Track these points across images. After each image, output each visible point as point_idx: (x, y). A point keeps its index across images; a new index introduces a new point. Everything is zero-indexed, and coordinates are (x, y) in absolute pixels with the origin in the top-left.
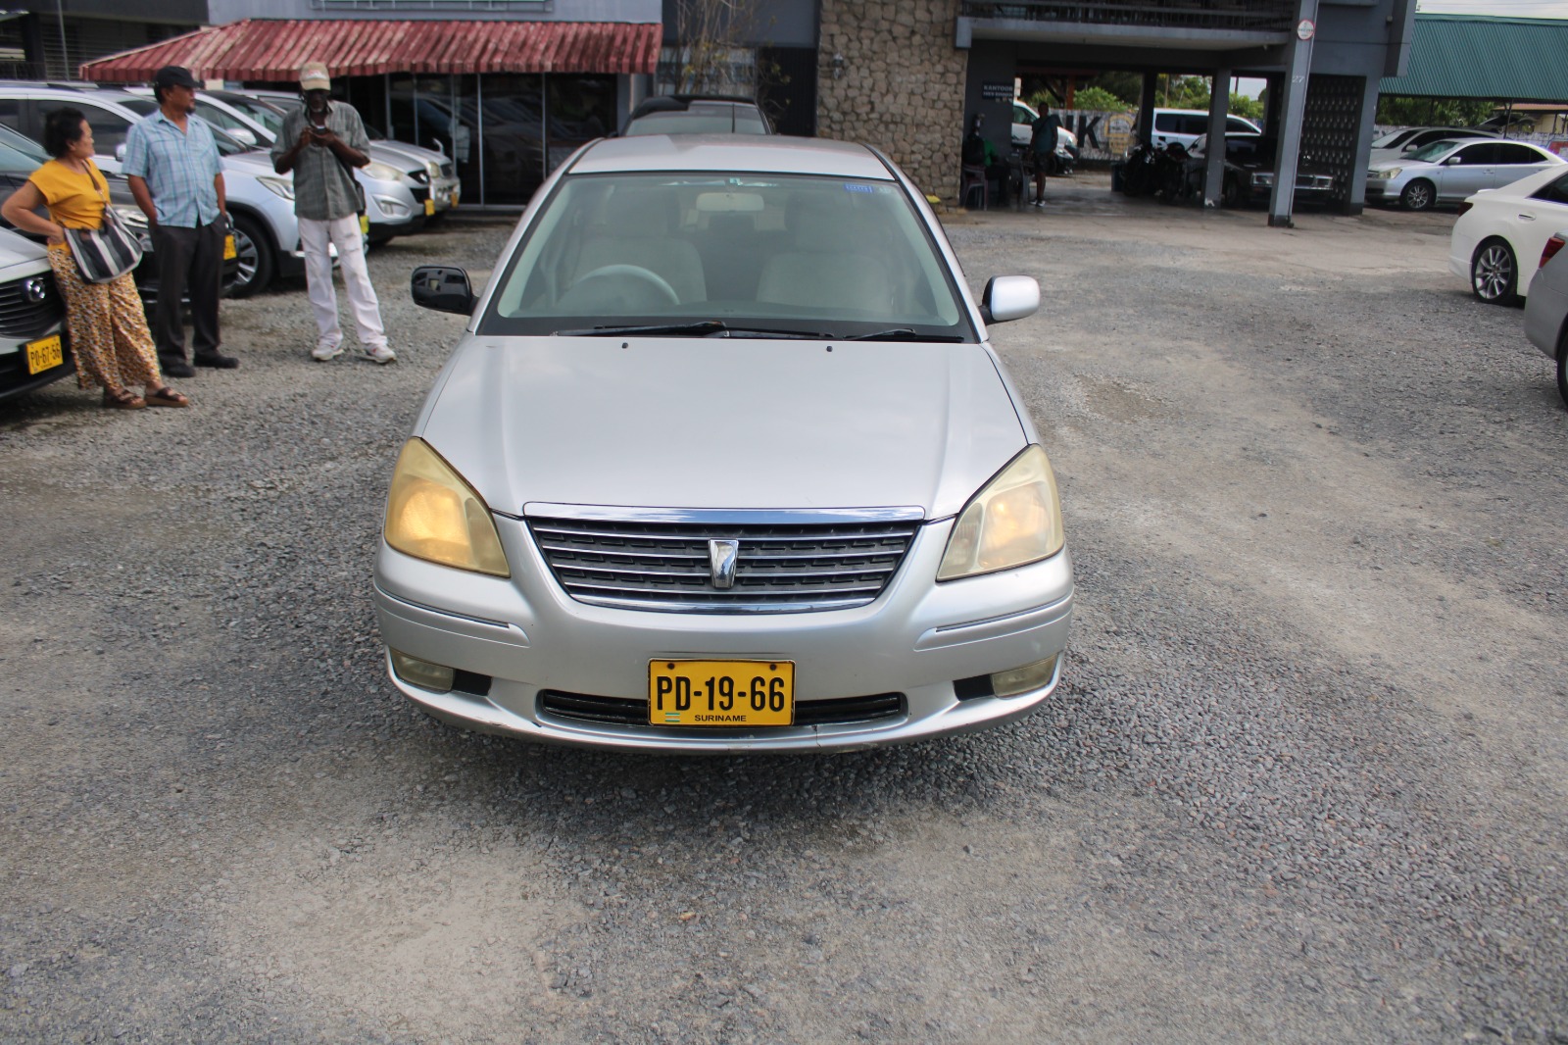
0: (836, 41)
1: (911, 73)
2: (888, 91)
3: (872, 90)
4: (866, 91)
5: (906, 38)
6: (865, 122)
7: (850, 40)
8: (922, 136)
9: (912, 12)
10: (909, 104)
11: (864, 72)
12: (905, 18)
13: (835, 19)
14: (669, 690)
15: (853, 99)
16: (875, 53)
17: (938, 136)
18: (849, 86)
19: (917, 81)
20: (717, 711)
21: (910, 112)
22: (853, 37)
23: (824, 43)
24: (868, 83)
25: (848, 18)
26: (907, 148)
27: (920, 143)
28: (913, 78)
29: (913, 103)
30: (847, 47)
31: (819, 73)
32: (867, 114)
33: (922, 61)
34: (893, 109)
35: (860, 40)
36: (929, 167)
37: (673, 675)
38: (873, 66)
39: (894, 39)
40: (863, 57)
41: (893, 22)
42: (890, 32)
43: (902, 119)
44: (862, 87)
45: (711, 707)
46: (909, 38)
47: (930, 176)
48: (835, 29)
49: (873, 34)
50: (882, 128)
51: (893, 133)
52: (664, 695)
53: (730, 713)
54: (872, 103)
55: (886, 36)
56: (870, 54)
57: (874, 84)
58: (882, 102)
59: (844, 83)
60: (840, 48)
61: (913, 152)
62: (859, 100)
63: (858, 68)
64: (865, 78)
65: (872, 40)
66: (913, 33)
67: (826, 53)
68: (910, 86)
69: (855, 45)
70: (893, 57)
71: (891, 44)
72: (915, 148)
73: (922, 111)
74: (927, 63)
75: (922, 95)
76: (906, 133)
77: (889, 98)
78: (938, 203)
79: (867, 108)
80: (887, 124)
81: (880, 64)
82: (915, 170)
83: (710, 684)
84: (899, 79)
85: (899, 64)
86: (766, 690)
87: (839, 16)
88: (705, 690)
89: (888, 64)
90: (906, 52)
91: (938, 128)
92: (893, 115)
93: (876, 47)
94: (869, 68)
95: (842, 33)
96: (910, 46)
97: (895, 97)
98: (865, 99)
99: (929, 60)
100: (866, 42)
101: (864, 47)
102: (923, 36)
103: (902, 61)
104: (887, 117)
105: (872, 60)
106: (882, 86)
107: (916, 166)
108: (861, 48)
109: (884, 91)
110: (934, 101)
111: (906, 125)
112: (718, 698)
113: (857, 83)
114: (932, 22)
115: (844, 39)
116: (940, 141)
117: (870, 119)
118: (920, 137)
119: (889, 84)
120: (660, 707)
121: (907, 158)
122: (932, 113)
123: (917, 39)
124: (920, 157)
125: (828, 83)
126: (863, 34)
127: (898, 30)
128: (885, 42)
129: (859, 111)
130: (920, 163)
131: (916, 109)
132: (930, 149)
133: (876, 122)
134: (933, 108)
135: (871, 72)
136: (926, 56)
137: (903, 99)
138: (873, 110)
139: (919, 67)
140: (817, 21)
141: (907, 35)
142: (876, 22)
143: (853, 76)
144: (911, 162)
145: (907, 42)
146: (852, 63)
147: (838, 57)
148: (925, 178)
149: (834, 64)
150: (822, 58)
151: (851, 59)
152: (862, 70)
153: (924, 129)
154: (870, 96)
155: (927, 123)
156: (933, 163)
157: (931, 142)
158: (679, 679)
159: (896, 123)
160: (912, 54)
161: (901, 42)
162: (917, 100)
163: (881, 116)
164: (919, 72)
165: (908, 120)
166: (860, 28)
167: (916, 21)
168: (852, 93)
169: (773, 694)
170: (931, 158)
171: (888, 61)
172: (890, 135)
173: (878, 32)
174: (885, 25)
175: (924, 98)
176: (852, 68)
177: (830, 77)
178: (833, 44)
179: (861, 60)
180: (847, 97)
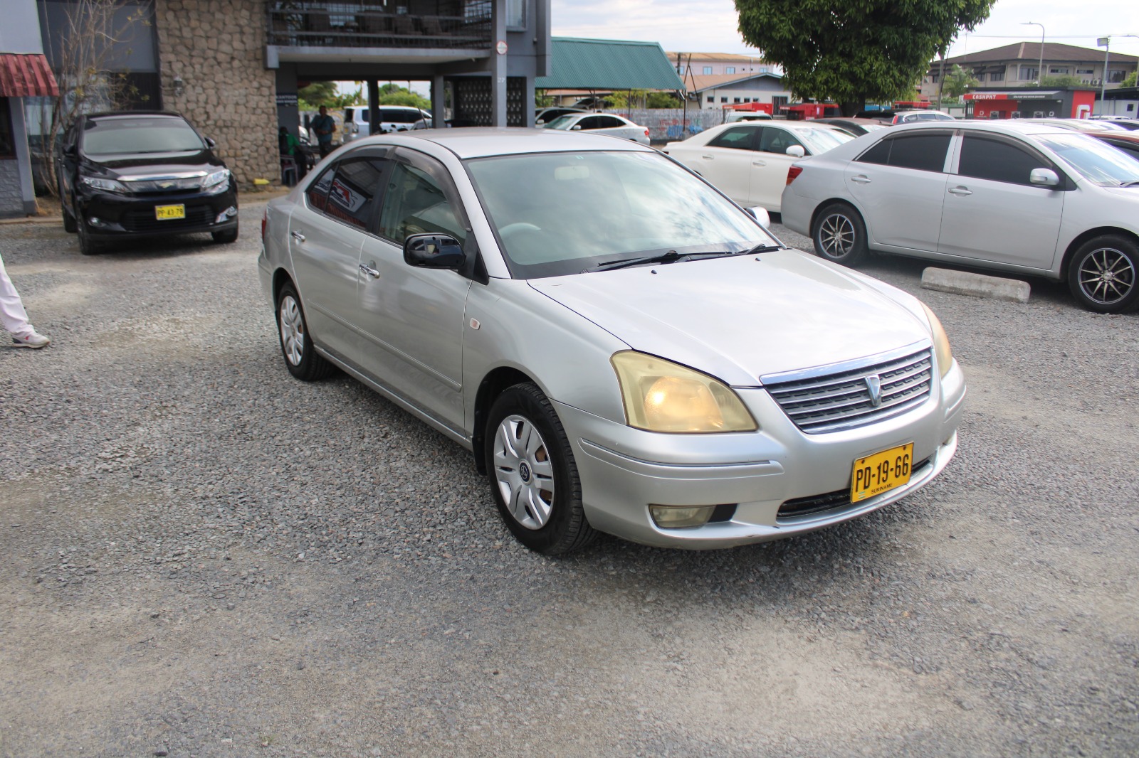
0: (174, 67)
1: (235, 89)
2: (219, 104)
3: (206, 103)
4: (202, 104)
5: (228, 63)
6: (204, 127)
7: (185, 66)
8: (248, 135)
9: (230, 43)
10: (236, 112)
11: (199, 90)
12: (225, 48)
13: (171, 49)
15: (193, 111)
16: (205, 74)
17: (260, 135)
18: (188, 101)
19: (240, 95)
21: (237, 118)
22: (187, 63)
23: (164, 68)
24: (202, 98)
25: (180, 48)
26: (239, 146)
27: (248, 140)
28: (237, 92)
29: (239, 111)
30: (183, 71)
31: (163, 92)
32: (205, 121)
33: (242, 79)
34: (224, 117)
35: (192, 65)
36: (256, 158)
38: (205, 85)
39: (219, 64)
40: (197, 78)
41: (216, 51)
42: (215, 58)
43: (232, 123)
44: (198, 101)
46: (230, 63)
47: (258, 165)
48: (172, 57)
49: (202, 60)
50: (217, 131)
51: (226, 134)
54: (207, 113)
55: (212, 61)
56: (201, 75)
57: (207, 99)
58: (215, 111)
59: (183, 99)
60: (178, 72)
61: (243, 148)
62: (197, 111)
63: (194, 87)
64: (200, 94)
65: (202, 65)
66: (233, 58)
67: (167, 76)
68: (235, 98)
69: (189, 69)
70: (219, 77)
71: (217, 67)
72: (244, 144)
73: (246, 117)
74: (246, 81)
75: (244, 105)
76: (236, 134)
77: (220, 109)
78: (268, 184)
79: (204, 117)
80: (220, 128)
81: (211, 83)
82: (246, 161)
84: (226, 94)
85: (225, 83)
87: (174, 47)
89: (216, 83)
90: (229, 73)
91: (259, 128)
92: (224, 121)
93: (205, 70)
94: (202, 86)
95: (178, 61)
96: (232, 69)
97: (225, 107)
98: (202, 110)
99: (247, 79)
100: (198, 67)
101: (197, 70)
102: (240, 61)
103: (227, 80)
104: (220, 123)
105: (203, 80)
106: (214, 99)
107: (246, 158)
108: (194, 71)
109: (215, 103)
110: (254, 109)
111: (235, 128)
113: (194, 98)
114: (246, 50)
115: (180, 65)
116: (262, 138)
117: (207, 125)
118: (247, 136)
119: (219, 98)
121: (239, 153)
122: (253, 118)
123: (236, 63)
124: (248, 151)
125: (171, 99)
126: (194, 61)
127: (221, 57)
128: (212, 66)
129: (198, 120)
130: (249, 155)
131: (241, 115)
132: (255, 145)
133: (212, 127)
134: (254, 114)
135: (204, 89)
136: (244, 75)
137: (231, 108)
138: (208, 118)
139: (240, 85)
140: (156, 52)
141: (229, 60)
142: (204, 51)
143: (190, 93)
144: (243, 156)
145: (229, 66)
146: (188, 83)
147: (178, 79)
148: (255, 167)
149: (176, 84)
150: (164, 80)
151: (187, 80)
152: (197, 88)
153: (249, 130)
154: (205, 108)
155: (251, 126)
156: (259, 155)
157: (256, 140)
159: (227, 127)
160: (234, 75)
161: (225, 65)
162: (242, 109)
163: (216, 122)
164: (240, 88)
165: (236, 124)
166: (192, 56)
167: (234, 50)
168: (191, 106)
170: (257, 151)
171: (216, 80)
172: (224, 136)
173: (206, 59)
174: (210, 53)
175: (246, 107)
176: (189, 87)
177: (173, 95)
178: (171, 69)
179: (195, 81)
180: (187, 110)
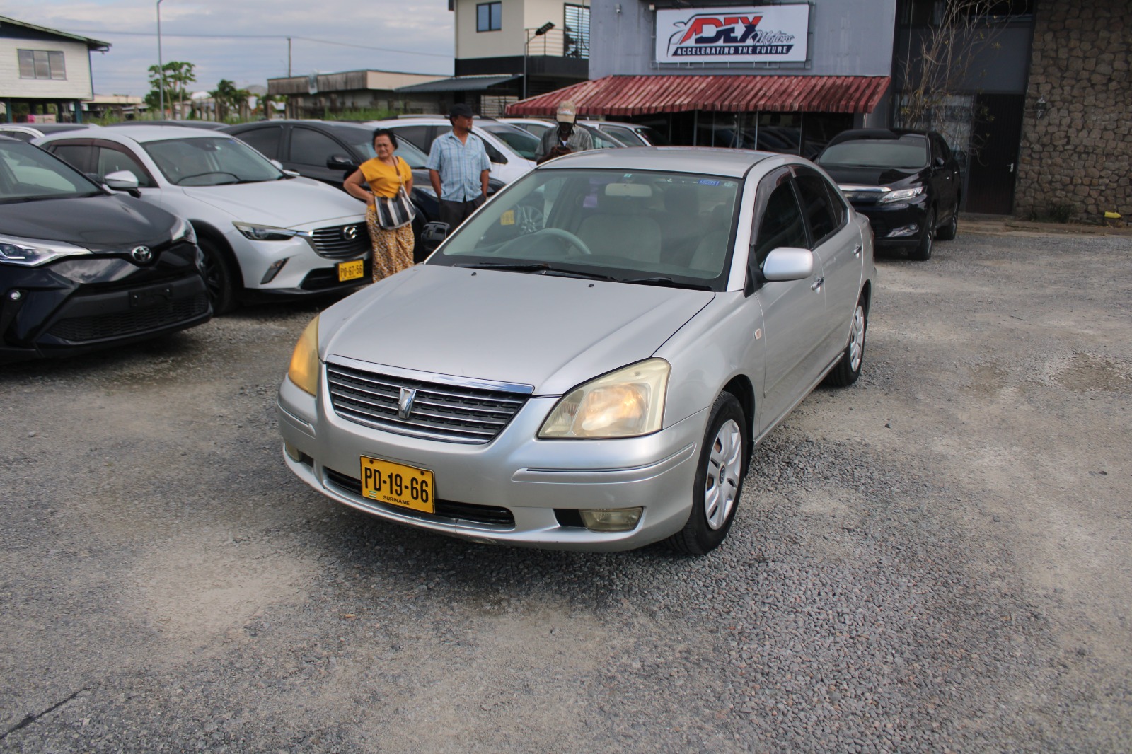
0: (1041, 89)
1: (1105, 113)
2: (1083, 128)
3: (1069, 127)
4: (1064, 128)
5: (1104, 84)
6: (1061, 152)
7: (1053, 88)
8: (1110, 164)
9: (1111, 63)
10: (1101, 138)
11: (1064, 113)
12: (1104, 68)
13: (1042, 71)
14: (370, 477)
15: (1052, 134)
16: (1074, 97)
17: (1125, 164)
18: (1049, 124)
19: (1110, 120)
20: (394, 496)
21: (1101, 144)
22: (1055, 85)
23: (1031, 90)
24: (1066, 121)
25: (1053, 70)
26: (1097, 174)
27: (1109, 169)
28: (1107, 116)
29: (1105, 137)
30: (1050, 93)
31: (1025, 114)
32: (1063, 146)
33: (1116, 103)
34: (1086, 142)
35: (1062, 87)
36: (1115, 189)
37: (373, 467)
38: (1072, 108)
39: (1093, 86)
40: (1064, 101)
41: (1093, 72)
42: (1089, 80)
43: (1094, 150)
44: (1060, 124)
45: (391, 492)
46: (1106, 85)
47: (1115, 196)
48: (1041, 79)
49: (1073, 82)
50: (1075, 157)
51: (1085, 161)
52: (369, 479)
53: (401, 498)
54: (1068, 138)
55: (1085, 83)
56: (1070, 98)
57: (1071, 123)
58: (1077, 136)
59: (1045, 121)
60: (1043, 93)
61: (1101, 177)
62: (1057, 135)
63: (1059, 110)
64: (1065, 117)
65: (1073, 87)
66: (1110, 80)
67: (1032, 98)
68: (1103, 123)
69: (1058, 91)
70: (1090, 100)
71: (1089, 90)
72: (1103, 174)
73: (1112, 144)
74: (1120, 104)
75: (1113, 130)
76: (1097, 162)
77: (1085, 133)
78: (1119, 219)
79: (1065, 141)
80: (1080, 154)
81: (1080, 107)
82: (1102, 191)
83: (390, 476)
84: (1094, 118)
85: (1095, 106)
86: (418, 487)
87: (1045, 69)
88: (388, 480)
89: (1085, 106)
90: (1102, 96)
91: (1126, 157)
92: (1086, 147)
93: (1075, 92)
94: (1068, 109)
95: (1047, 82)
96: (1106, 91)
97: (1089, 133)
98: (1063, 134)
99: (1123, 102)
100: (1067, 89)
101: (1065, 92)
102: (1119, 83)
103: (1098, 103)
104: (1080, 149)
105: (1071, 103)
106: (1079, 124)
107: (1103, 188)
108: (1063, 93)
109: (1080, 128)
110: (1124, 135)
111: (1097, 155)
112: (395, 487)
113: (1057, 122)
114: (1129, 71)
115: (1048, 87)
116: (1128, 168)
117: (1065, 150)
118: (1107, 164)
119: (1085, 122)
120: (367, 487)
121: (1095, 181)
122: (1121, 145)
123: (1113, 85)
124: (1107, 181)
125: (1032, 121)
126: (1064, 83)
127: (1096, 78)
128: (1084, 88)
129: (1056, 143)
130: (1107, 185)
131: (1107, 141)
132: (1116, 174)
133: (1070, 152)
134: (1123, 141)
135: (1069, 112)
136: (1120, 98)
137: (1096, 134)
138: (1068, 143)
139: (1113, 108)
140: (1027, 73)
141: (1105, 81)
142: (1078, 72)
143: (1054, 116)
144: (1099, 185)
145: (1104, 88)
146: (1053, 106)
147: (1041, 101)
148: (1110, 198)
149: (1037, 106)
150: (1028, 102)
151: (1053, 103)
152: (1061, 110)
153: (1113, 158)
154: (1067, 132)
155: (1116, 153)
156: (1119, 186)
157: (1118, 169)
158: (376, 471)
159: (1088, 153)
160: (1108, 98)
161: (1099, 87)
162: (1109, 135)
163: (1076, 147)
164: (1112, 112)
165: (1099, 151)
166: (1063, 78)
167: (1114, 70)
168: (1051, 129)
169: (422, 491)
170: (1117, 181)
171: (1085, 103)
172: (1082, 162)
173: (1078, 81)
174: (1085, 74)
175: (1115, 133)
176: (1054, 110)
177: (1035, 117)
178: (1038, 91)
179: (1061, 103)
180: (1047, 133)
